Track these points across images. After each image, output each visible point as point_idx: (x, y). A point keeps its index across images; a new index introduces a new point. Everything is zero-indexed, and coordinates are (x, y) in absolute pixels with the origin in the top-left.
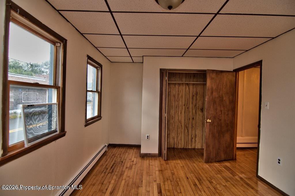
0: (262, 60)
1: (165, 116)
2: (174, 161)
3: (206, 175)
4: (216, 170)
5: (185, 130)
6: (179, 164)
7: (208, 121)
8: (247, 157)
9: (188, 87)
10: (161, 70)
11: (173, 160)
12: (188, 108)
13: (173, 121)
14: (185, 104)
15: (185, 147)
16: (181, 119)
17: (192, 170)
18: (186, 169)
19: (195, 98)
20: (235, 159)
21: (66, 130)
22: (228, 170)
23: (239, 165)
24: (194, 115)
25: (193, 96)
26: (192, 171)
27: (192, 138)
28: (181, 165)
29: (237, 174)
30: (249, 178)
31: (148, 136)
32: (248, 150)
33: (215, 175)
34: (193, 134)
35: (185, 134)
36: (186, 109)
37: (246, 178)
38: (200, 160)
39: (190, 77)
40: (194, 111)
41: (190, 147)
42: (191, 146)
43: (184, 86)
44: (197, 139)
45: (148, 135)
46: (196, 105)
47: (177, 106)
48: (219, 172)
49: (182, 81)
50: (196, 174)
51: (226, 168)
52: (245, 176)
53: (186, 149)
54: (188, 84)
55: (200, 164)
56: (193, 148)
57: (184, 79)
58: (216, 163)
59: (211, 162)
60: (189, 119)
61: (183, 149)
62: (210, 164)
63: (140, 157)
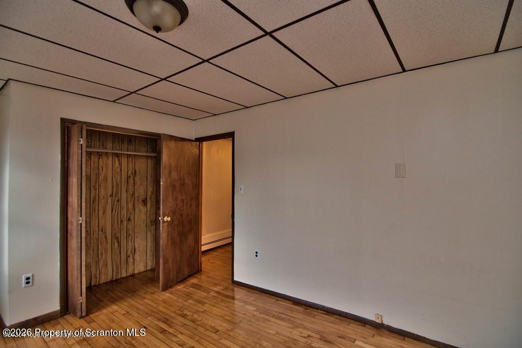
0: (234, 132)
1: (81, 222)
2: (104, 311)
3: (173, 309)
4: (183, 295)
5: (113, 244)
6: (117, 311)
7: (165, 219)
8: (213, 263)
9: (119, 160)
10: (63, 121)
11: (99, 310)
12: (118, 201)
14: (112, 193)
15: (114, 277)
16: (105, 224)
17: (147, 310)
18: (136, 314)
19: (131, 181)
20: (201, 270)
22: (198, 289)
23: (208, 277)
24: (131, 214)
25: (128, 177)
26: (147, 314)
27: (128, 257)
28: (124, 312)
29: (211, 289)
30: (225, 289)
31: (28, 278)
32: (210, 252)
33: (186, 303)
34: (130, 248)
35: (113, 251)
36: (116, 203)
37: (223, 290)
38: (152, 289)
39: (122, 141)
40: (131, 206)
41: (124, 275)
42: (127, 271)
43: (110, 159)
44: (136, 257)
45: (30, 275)
46: (133, 195)
47: (95, 198)
48: (188, 295)
49: (106, 148)
50: (157, 315)
51: (195, 286)
52: (221, 288)
53: (116, 280)
54: (117, 155)
55: (155, 296)
56: (130, 274)
57: (110, 145)
58: (179, 285)
59: (171, 287)
60: (122, 221)
61: (111, 281)
62: (170, 290)
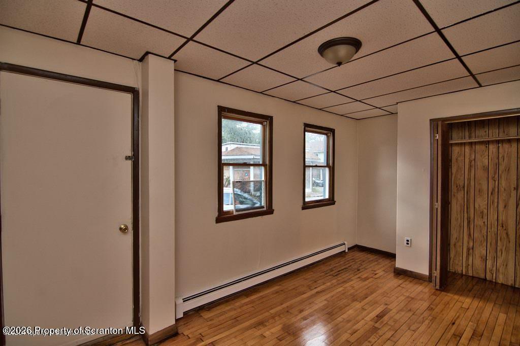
1: (437, 207)
6: (463, 303)
13: (484, 223)
15: (517, 283)
16: (507, 220)
21: (273, 208)
31: (408, 241)
43: (515, 146)
45: (409, 239)
47: (493, 190)
63: (394, 272)
